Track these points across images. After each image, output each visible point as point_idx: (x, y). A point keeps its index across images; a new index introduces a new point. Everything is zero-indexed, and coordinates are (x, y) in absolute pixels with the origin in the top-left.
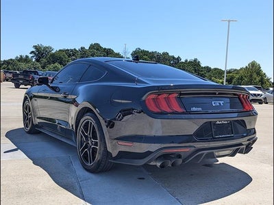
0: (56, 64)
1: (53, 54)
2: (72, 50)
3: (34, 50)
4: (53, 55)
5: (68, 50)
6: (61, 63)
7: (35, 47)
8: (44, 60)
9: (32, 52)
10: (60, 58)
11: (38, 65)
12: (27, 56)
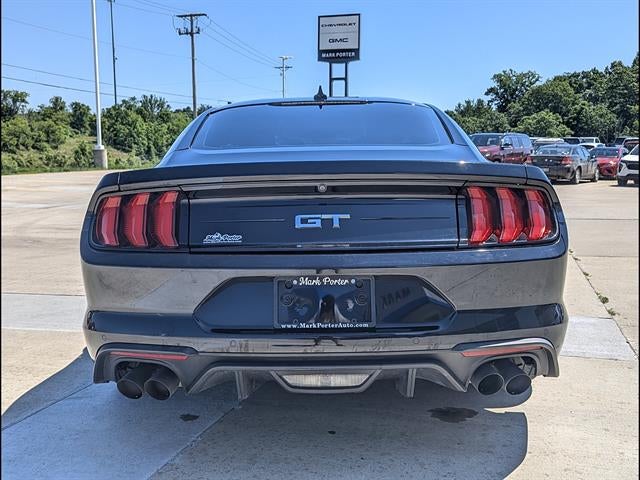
0: (543, 113)
1: (539, 90)
2: (586, 75)
3: (495, 85)
4: (538, 93)
5: (576, 75)
6: (555, 110)
7: (498, 78)
8: (516, 106)
9: (491, 91)
10: (555, 96)
11: (504, 118)
12: (480, 102)
